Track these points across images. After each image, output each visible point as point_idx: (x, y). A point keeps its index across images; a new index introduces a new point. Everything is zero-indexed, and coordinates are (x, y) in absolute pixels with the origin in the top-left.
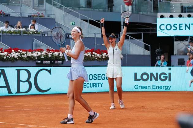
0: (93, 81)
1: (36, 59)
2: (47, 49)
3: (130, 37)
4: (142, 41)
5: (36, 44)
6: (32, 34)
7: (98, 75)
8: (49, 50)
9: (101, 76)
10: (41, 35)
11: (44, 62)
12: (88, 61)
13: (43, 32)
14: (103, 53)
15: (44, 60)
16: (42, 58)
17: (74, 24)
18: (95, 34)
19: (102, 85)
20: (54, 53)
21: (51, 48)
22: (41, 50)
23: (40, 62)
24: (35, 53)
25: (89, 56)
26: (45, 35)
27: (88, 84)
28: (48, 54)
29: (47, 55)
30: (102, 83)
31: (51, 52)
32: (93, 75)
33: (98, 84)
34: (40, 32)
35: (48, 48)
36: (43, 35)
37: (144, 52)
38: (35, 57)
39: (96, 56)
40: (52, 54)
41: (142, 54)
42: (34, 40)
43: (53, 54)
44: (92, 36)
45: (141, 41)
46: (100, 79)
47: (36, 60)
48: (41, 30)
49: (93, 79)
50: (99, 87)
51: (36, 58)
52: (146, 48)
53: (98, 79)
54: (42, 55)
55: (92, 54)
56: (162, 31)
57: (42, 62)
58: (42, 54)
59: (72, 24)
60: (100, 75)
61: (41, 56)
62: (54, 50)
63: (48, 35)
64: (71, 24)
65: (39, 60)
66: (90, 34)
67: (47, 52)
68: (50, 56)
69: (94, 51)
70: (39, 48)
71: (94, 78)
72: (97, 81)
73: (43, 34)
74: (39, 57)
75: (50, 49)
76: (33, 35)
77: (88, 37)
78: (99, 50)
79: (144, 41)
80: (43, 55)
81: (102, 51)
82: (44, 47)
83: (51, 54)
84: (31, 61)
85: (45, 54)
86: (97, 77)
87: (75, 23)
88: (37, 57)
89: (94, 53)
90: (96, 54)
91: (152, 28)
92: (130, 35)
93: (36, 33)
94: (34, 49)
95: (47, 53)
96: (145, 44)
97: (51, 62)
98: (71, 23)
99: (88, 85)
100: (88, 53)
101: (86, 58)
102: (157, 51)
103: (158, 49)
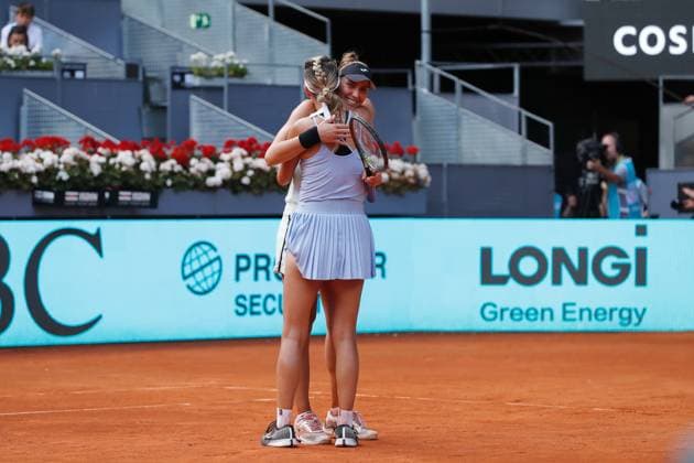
1: (32, 184)
2: (81, 136)
3: (459, 83)
4: (517, 101)
5: (36, 118)
6: (17, 68)
8: (90, 145)
10: (55, 74)
11: (71, 196)
12: (270, 191)
13: (64, 60)
15: (72, 190)
16: (61, 180)
17: (208, 26)
20: (115, 156)
21: (100, 135)
22: (56, 144)
23: (50, 196)
24: (30, 154)
26: (72, 72)
27: (270, 300)
28: (88, 163)
29: (83, 165)
31: (100, 150)
34: (51, 60)
35: (90, 134)
36: (67, 75)
37: (524, 153)
38: (30, 175)
40: (108, 159)
41: (517, 161)
42: (26, 99)
43: (112, 161)
44: (286, 78)
45: (511, 103)
47: (34, 188)
48: (57, 51)
51: (35, 180)
52: (536, 134)
54: (62, 166)
57: (60, 196)
58: (62, 159)
59: (199, 24)
61: (58, 170)
62: (118, 142)
63: (89, 76)
64: (193, 24)
65: (49, 189)
66: (279, 70)
67: (84, 149)
68: (96, 170)
70: (45, 133)
73: (63, 71)
74: (48, 175)
75: (97, 139)
76: (20, 74)
77: (269, 81)
79: (524, 104)
80: (65, 164)
82: (72, 127)
83: (103, 160)
84: (10, 195)
85: (74, 163)
87: (209, 19)
88: (38, 174)
91: (560, 44)
92: (462, 75)
93: (32, 63)
94: (24, 136)
95: (83, 155)
96: (528, 119)
97: (101, 197)
98: (193, 20)
99: (271, 304)
101: (259, 181)
102: (581, 146)
103: (587, 141)
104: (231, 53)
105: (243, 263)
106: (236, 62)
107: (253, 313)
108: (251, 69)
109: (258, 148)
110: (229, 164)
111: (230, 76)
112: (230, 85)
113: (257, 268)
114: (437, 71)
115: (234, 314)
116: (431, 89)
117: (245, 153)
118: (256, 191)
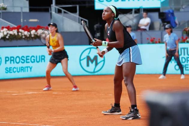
0: (20, 65)
3: (63, 10)
4: (78, 15)
7: (27, 57)
9: (29, 58)
12: (14, 40)
14: (32, 30)
18: (22, 8)
19: (31, 69)
25: (14, 34)
27: (14, 69)
30: (32, 67)
32: (20, 57)
33: (26, 69)
39: (23, 34)
41: (79, 31)
44: (18, 10)
45: (76, 15)
46: (29, 62)
49: (20, 63)
50: (27, 71)
53: (27, 62)
55: (18, 32)
56: (100, 2)
60: (29, 56)
66: (15, 8)
69: (21, 28)
71: (21, 60)
72: (25, 65)
77: (12, 11)
78: (27, 27)
79: (80, 15)
81: (31, 28)
86: (25, 59)
89: (20, 30)
90: (23, 31)
92: (64, 8)
96: (81, 19)
99: (15, 70)
100: (14, 30)
101: (11, 37)
102: (95, 26)
103: (97, 25)
104: (2, 4)
105: (7, 59)
106: (4, 6)
107: (10, 72)
108: (8, 8)
109: (10, 28)
110: (3, 33)
111: (2, 10)
112: (3, 12)
113: (11, 60)
114: (57, 7)
115: (5, 73)
116: (56, 12)
117: (7, 30)
118: (10, 40)
